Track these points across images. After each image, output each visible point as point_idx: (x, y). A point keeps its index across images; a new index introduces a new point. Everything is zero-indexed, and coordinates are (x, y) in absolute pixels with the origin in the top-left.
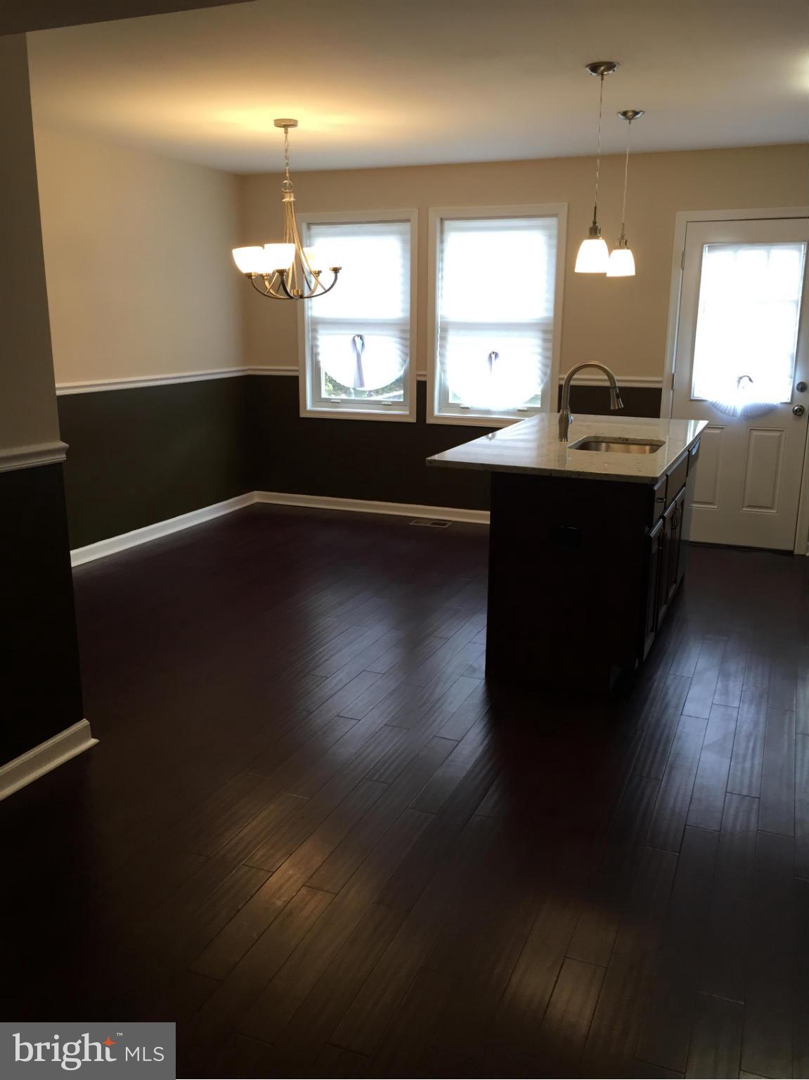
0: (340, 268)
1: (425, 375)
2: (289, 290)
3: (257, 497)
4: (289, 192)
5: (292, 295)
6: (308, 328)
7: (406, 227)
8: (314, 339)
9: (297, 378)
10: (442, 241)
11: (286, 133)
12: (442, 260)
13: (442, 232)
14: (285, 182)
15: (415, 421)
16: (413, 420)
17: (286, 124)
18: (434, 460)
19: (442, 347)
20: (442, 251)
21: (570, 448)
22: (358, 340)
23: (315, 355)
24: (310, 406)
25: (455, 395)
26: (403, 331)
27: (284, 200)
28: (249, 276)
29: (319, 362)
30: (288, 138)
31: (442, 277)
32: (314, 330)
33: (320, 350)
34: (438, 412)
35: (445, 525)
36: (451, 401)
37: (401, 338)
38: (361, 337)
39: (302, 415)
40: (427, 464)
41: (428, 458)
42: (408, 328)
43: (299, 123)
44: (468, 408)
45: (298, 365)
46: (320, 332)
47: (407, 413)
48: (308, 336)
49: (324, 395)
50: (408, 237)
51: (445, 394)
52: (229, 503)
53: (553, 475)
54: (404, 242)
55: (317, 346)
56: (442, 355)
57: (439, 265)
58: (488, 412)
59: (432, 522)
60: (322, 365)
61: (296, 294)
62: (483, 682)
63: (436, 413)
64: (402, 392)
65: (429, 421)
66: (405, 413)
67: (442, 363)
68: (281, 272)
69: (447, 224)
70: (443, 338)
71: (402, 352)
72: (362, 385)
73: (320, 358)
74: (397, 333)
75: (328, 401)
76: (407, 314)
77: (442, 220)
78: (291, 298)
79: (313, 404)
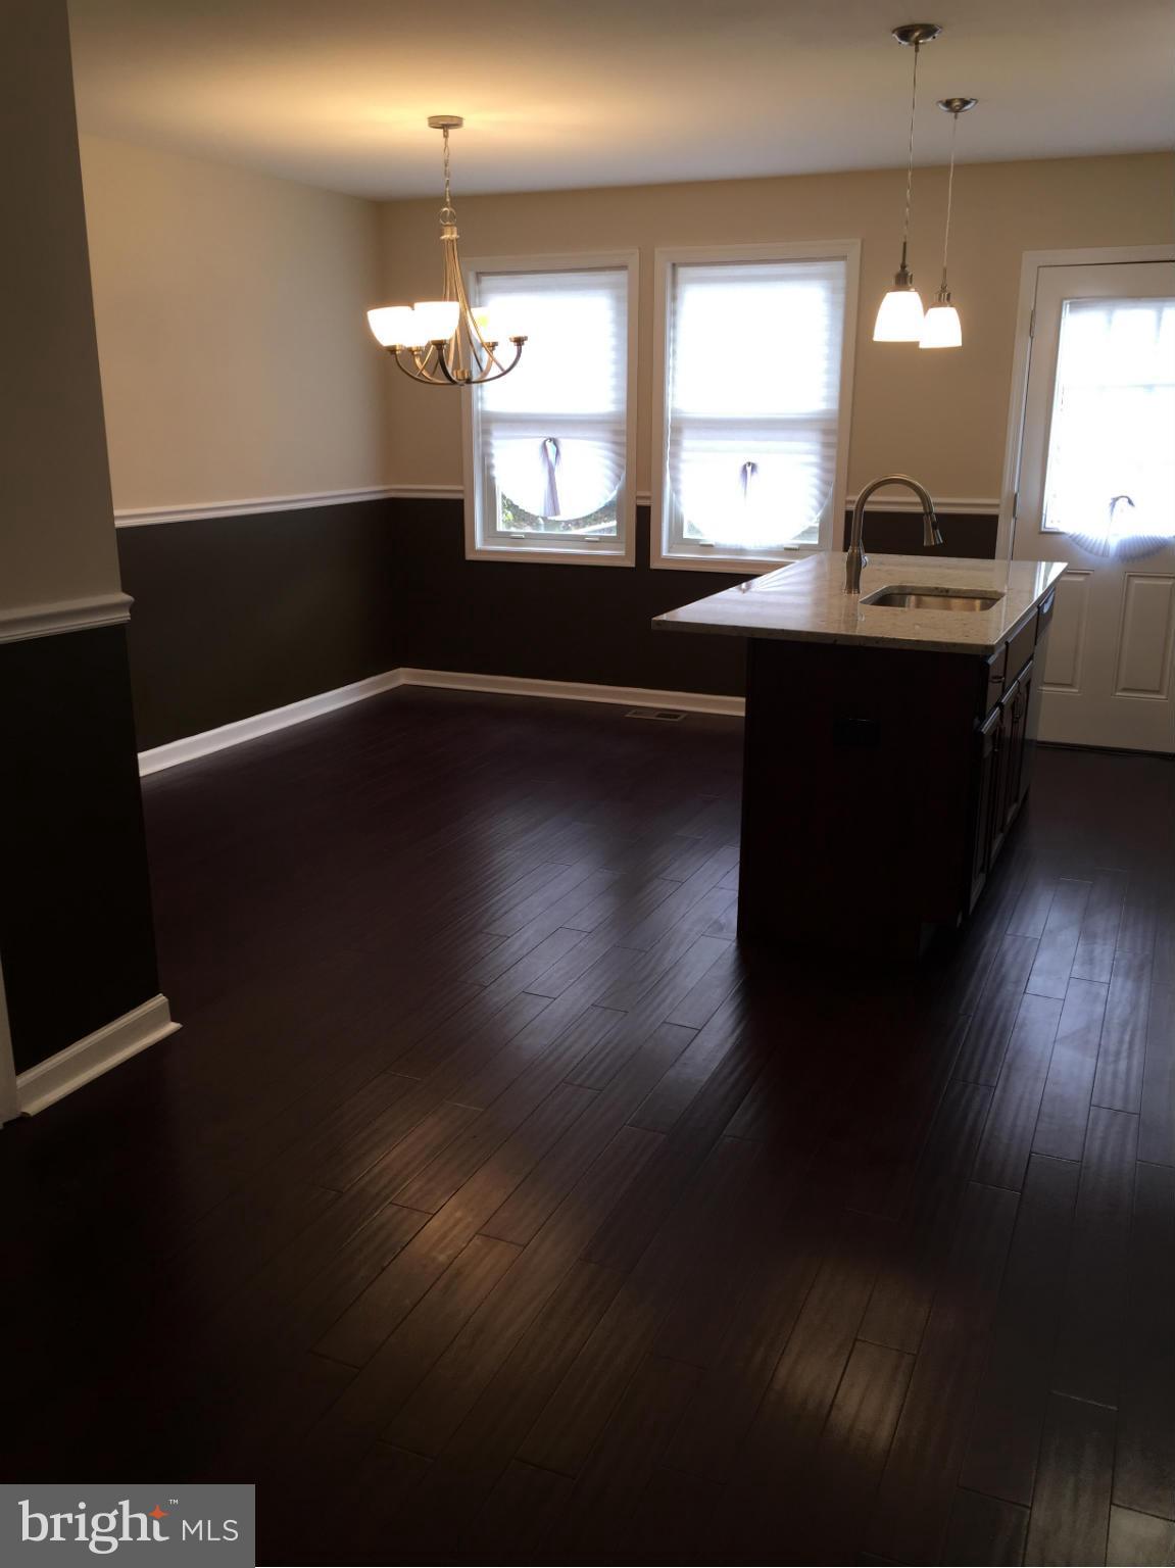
0: (526, 338)
1: (649, 498)
2: (450, 371)
3: (403, 677)
4: (451, 226)
5: (454, 378)
6: (477, 427)
7: (621, 277)
8: (487, 444)
9: (459, 504)
10: (674, 298)
11: (446, 136)
12: (674, 326)
13: (674, 284)
14: (445, 209)
15: (633, 565)
16: (631, 563)
17: (446, 124)
18: (664, 621)
19: (674, 455)
20: (674, 313)
21: (864, 602)
22: (550, 445)
23: (487, 468)
24: (480, 543)
25: (692, 528)
26: (616, 432)
27: (443, 237)
28: (392, 350)
29: (494, 478)
30: (449, 144)
31: (674, 352)
32: (486, 432)
33: (495, 461)
34: (667, 553)
35: (676, 717)
36: (686, 535)
37: (615, 443)
38: (555, 442)
39: (469, 556)
40: (654, 627)
41: (654, 618)
42: (624, 427)
43: (465, 122)
44: (711, 546)
45: (462, 484)
46: (495, 433)
47: (622, 553)
48: (477, 440)
49: (501, 527)
50: (624, 292)
51: (677, 525)
52: (372, 683)
53: (838, 643)
54: (618, 299)
55: (490, 455)
56: (674, 468)
57: (670, 334)
58: (742, 551)
59: (658, 713)
60: (498, 483)
61: (460, 377)
62: (734, 944)
63: (665, 553)
64: (614, 523)
65: (654, 565)
66: (619, 554)
67: (674, 480)
68: (439, 345)
69: (682, 272)
70: (676, 443)
71: (614, 462)
72: (556, 512)
73: (496, 473)
74: (608, 436)
75: (506, 536)
76: (623, 407)
77: (674, 265)
78: (454, 382)
79: (485, 541)
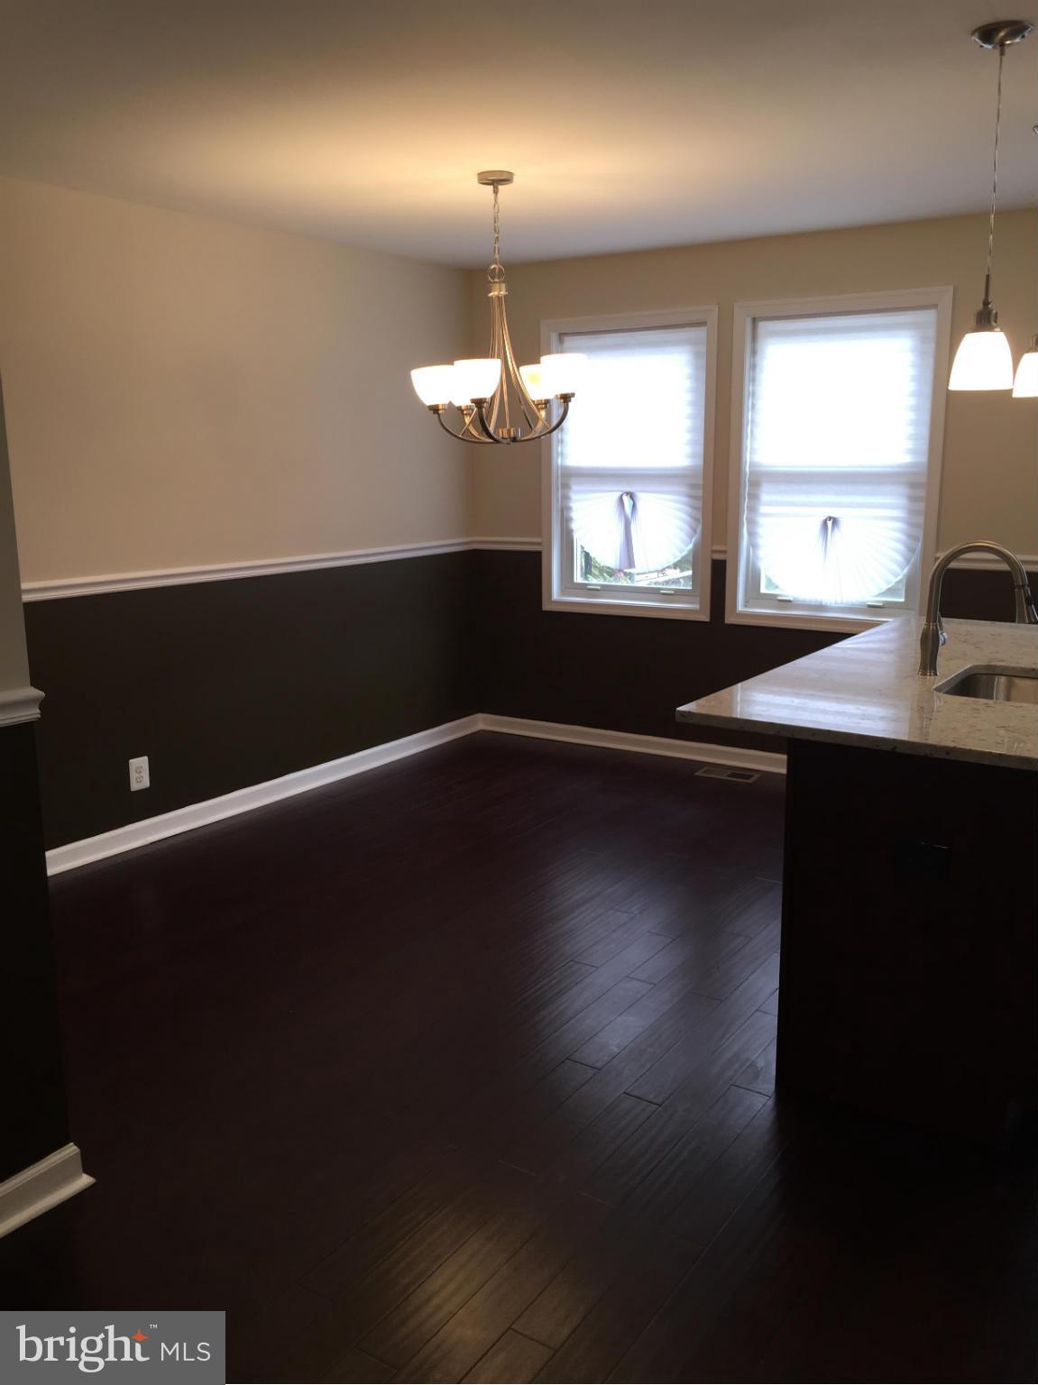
0: (573, 395)
1: (725, 552)
2: (491, 429)
3: (481, 723)
4: (500, 283)
5: (499, 438)
6: (556, 481)
7: (701, 333)
8: (566, 498)
9: (538, 555)
10: (754, 352)
11: (496, 192)
12: (753, 380)
13: (754, 338)
14: (493, 267)
15: (708, 620)
16: (705, 618)
17: (496, 180)
18: (685, 712)
19: (753, 510)
20: (754, 367)
21: (938, 689)
22: (626, 499)
23: (566, 521)
24: (557, 594)
25: (770, 583)
26: (693, 486)
27: (491, 294)
28: (435, 409)
29: (572, 531)
30: (499, 200)
31: (753, 405)
32: (566, 486)
33: (574, 515)
34: (742, 607)
35: (749, 777)
36: (763, 590)
37: (691, 497)
38: (631, 496)
39: (546, 607)
40: (679, 719)
41: (679, 709)
42: (700, 481)
43: (515, 178)
44: (790, 601)
45: (539, 534)
46: (574, 487)
47: (696, 606)
48: (556, 495)
49: (578, 578)
50: (704, 349)
51: (754, 578)
52: (439, 732)
54: (697, 355)
55: (569, 509)
56: (751, 522)
57: (748, 388)
58: (821, 607)
59: (730, 772)
60: (576, 536)
61: (506, 436)
62: (771, 1103)
63: (740, 608)
64: (690, 573)
65: (729, 619)
66: (693, 608)
67: (752, 534)
68: (479, 403)
69: (764, 327)
70: (754, 497)
71: (691, 516)
72: (631, 564)
73: (574, 526)
74: (684, 489)
75: (583, 587)
76: (700, 462)
77: (754, 321)
78: (497, 441)
79: (563, 591)
